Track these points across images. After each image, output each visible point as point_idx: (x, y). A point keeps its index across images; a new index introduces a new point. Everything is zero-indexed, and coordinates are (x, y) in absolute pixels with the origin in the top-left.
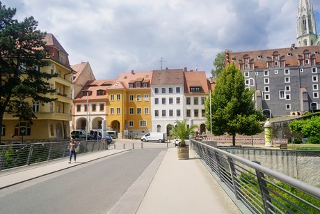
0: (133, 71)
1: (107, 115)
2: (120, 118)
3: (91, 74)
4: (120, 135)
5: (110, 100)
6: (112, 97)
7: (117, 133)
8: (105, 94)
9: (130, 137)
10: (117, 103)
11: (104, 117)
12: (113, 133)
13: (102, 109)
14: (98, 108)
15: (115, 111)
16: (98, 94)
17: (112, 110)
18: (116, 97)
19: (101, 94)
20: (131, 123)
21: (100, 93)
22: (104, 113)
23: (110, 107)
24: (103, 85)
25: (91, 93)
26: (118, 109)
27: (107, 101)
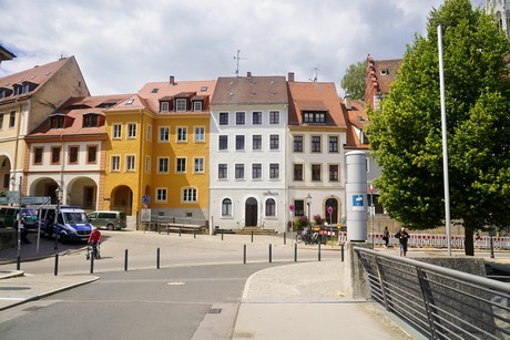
0: (172, 78)
1: (102, 172)
2: (133, 181)
3: (81, 84)
4: (131, 220)
5: (111, 136)
6: (117, 129)
7: (123, 216)
8: (102, 124)
9: (155, 226)
10: (128, 145)
11: (96, 178)
12: (113, 216)
13: (92, 158)
14: (83, 155)
15: (123, 162)
16: (85, 125)
17: (116, 160)
18: (125, 129)
19: (94, 125)
20: (162, 194)
21: (90, 120)
22: (96, 167)
23: (111, 155)
24: (102, 106)
25: (70, 122)
26: (130, 160)
27: (104, 138)
